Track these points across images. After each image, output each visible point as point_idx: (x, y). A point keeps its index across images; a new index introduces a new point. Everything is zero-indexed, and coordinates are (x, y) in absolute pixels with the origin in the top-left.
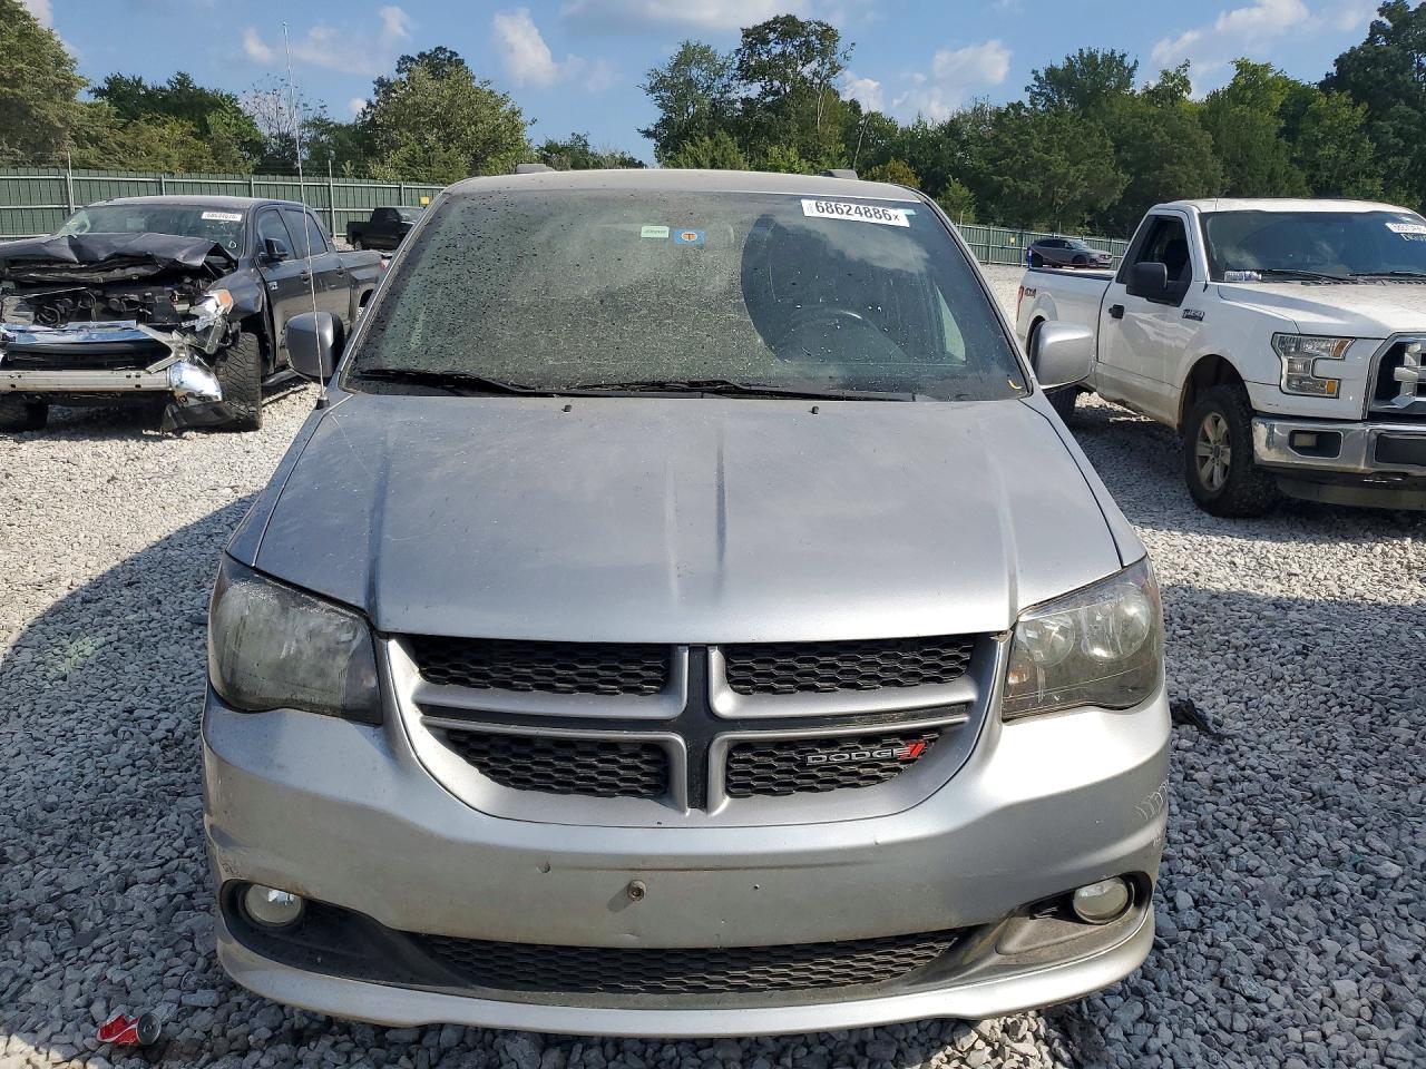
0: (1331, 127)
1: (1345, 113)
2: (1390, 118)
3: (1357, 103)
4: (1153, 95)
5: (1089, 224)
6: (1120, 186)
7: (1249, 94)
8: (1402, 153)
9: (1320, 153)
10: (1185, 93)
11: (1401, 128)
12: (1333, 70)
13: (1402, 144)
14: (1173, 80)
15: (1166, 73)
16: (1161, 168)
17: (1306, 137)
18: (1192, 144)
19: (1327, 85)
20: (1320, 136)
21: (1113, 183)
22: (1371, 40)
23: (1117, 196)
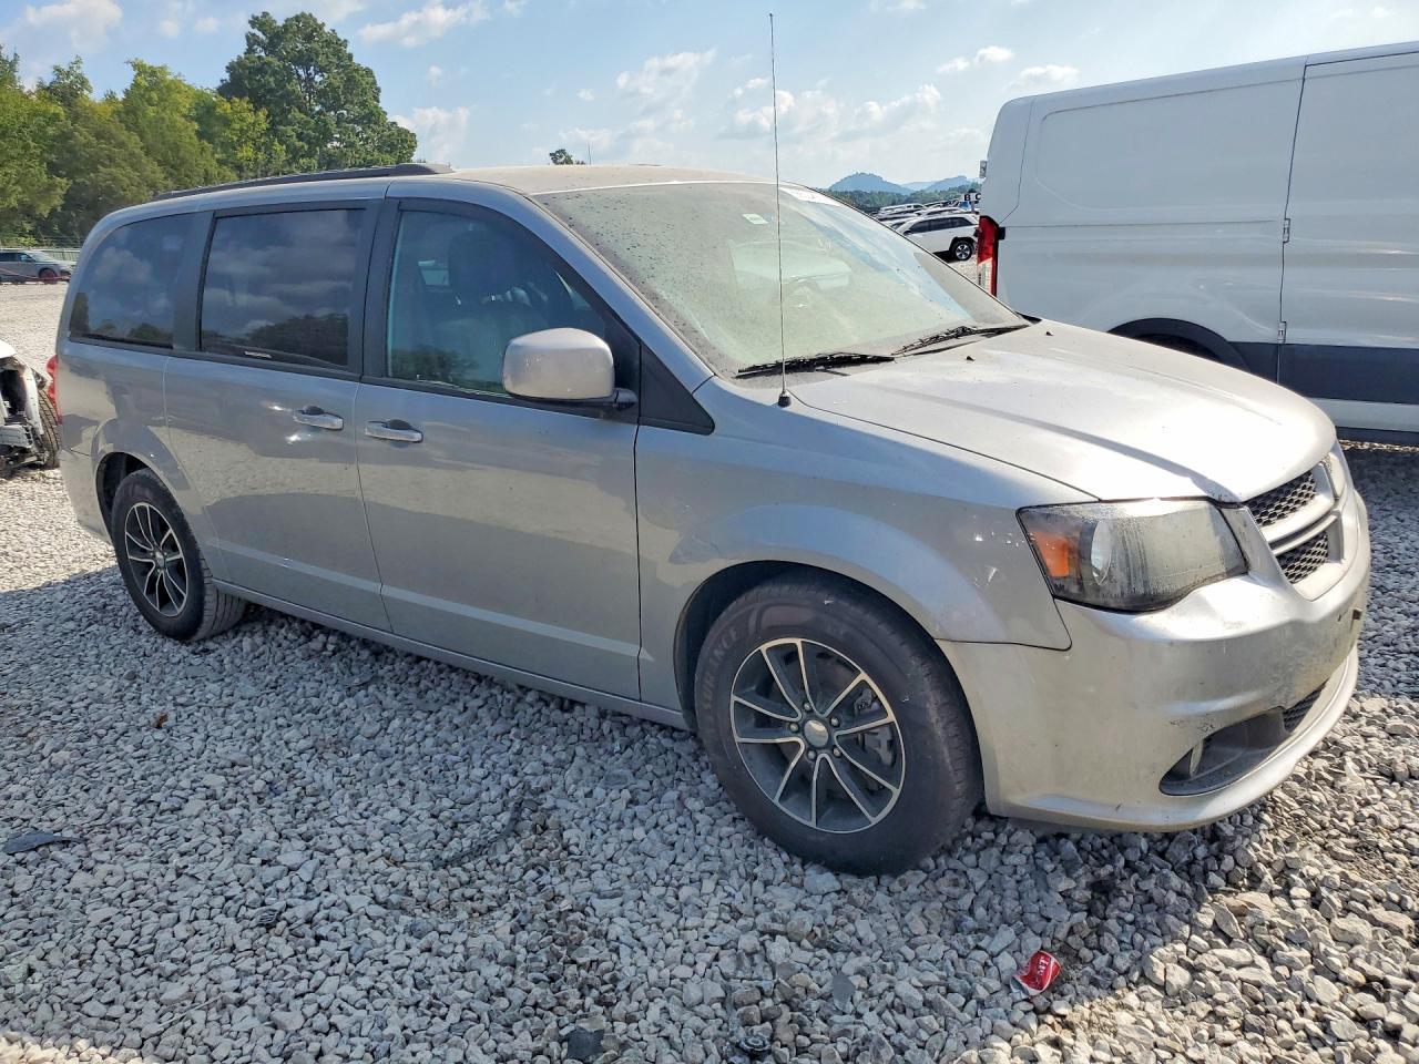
0: (241, 130)
1: (250, 118)
2: (290, 123)
3: (256, 110)
4: (48, 92)
5: (31, 233)
6: (59, 190)
7: (155, 96)
8: (309, 154)
9: (240, 155)
10: (86, 92)
11: (302, 133)
12: (227, 76)
13: (306, 147)
14: (68, 77)
15: (58, 69)
16: (96, 171)
17: (222, 139)
18: (121, 145)
19: (225, 90)
20: (235, 138)
21: (51, 187)
22: (250, 51)
23: (58, 202)
